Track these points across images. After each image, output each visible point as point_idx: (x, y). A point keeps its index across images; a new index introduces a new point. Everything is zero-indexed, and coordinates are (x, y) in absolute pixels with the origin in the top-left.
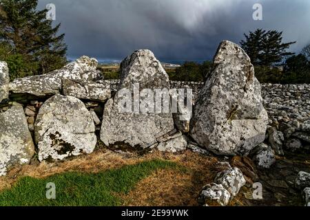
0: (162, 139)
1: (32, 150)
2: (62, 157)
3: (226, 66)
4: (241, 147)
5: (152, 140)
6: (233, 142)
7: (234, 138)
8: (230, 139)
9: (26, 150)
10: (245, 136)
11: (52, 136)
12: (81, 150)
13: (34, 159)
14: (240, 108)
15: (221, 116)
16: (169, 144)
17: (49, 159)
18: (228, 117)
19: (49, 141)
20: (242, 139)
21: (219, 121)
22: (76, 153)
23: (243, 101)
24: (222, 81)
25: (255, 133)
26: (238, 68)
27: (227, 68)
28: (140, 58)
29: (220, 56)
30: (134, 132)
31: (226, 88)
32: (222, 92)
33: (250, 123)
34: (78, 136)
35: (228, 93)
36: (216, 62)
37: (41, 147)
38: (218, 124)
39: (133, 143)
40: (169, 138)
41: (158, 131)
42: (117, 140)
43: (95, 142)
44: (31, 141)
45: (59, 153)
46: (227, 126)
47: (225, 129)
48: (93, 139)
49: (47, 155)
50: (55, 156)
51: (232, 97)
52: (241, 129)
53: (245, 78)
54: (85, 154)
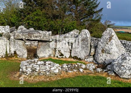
0: (86, 57)
1: (54, 54)
2: (60, 57)
3: (105, 36)
4: (104, 62)
5: (83, 57)
6: (102, 60)
7: (103, 59)
8: (102, 59)
9: (53, 53)
10: (106, 59)
11: (59, 51)
12: (65, 57)
13: (54, 56)
14: (105, 49)
15: (100, 51)
16: (88, 59)
17: (57, 57)
18: (102, 52)
19: (58, 52)
20: (105, 60)
21: (99, 53)
22: (64, 57)
23: (106, 47)
24: (102, 41)
25: (110, 59)
26: (108, 37)
27: (104, 37)
28: (82, 32)
29: (104, 33)
30: (79, 54)
31: (102, 43)
32: (101, 44)
33: (108, 55)
34: (65, 52)
35: (102, 45)
36: (102, 35)
37: (56, 53)
38: (99, 54)
39: (79, 57)
40: (88, 57)
41: (85, 54)
42: (75, 56)
43: (69, 55)
44: (54, 51)
45: (60, 56)
46: (102, 55)
47: (101, 56)
48: (69, 54)
49: (57, 56)
50: (59, 56)
51: (103, 46)
52: (106, 57)
53: (108, 40)
54: (66, 58)
